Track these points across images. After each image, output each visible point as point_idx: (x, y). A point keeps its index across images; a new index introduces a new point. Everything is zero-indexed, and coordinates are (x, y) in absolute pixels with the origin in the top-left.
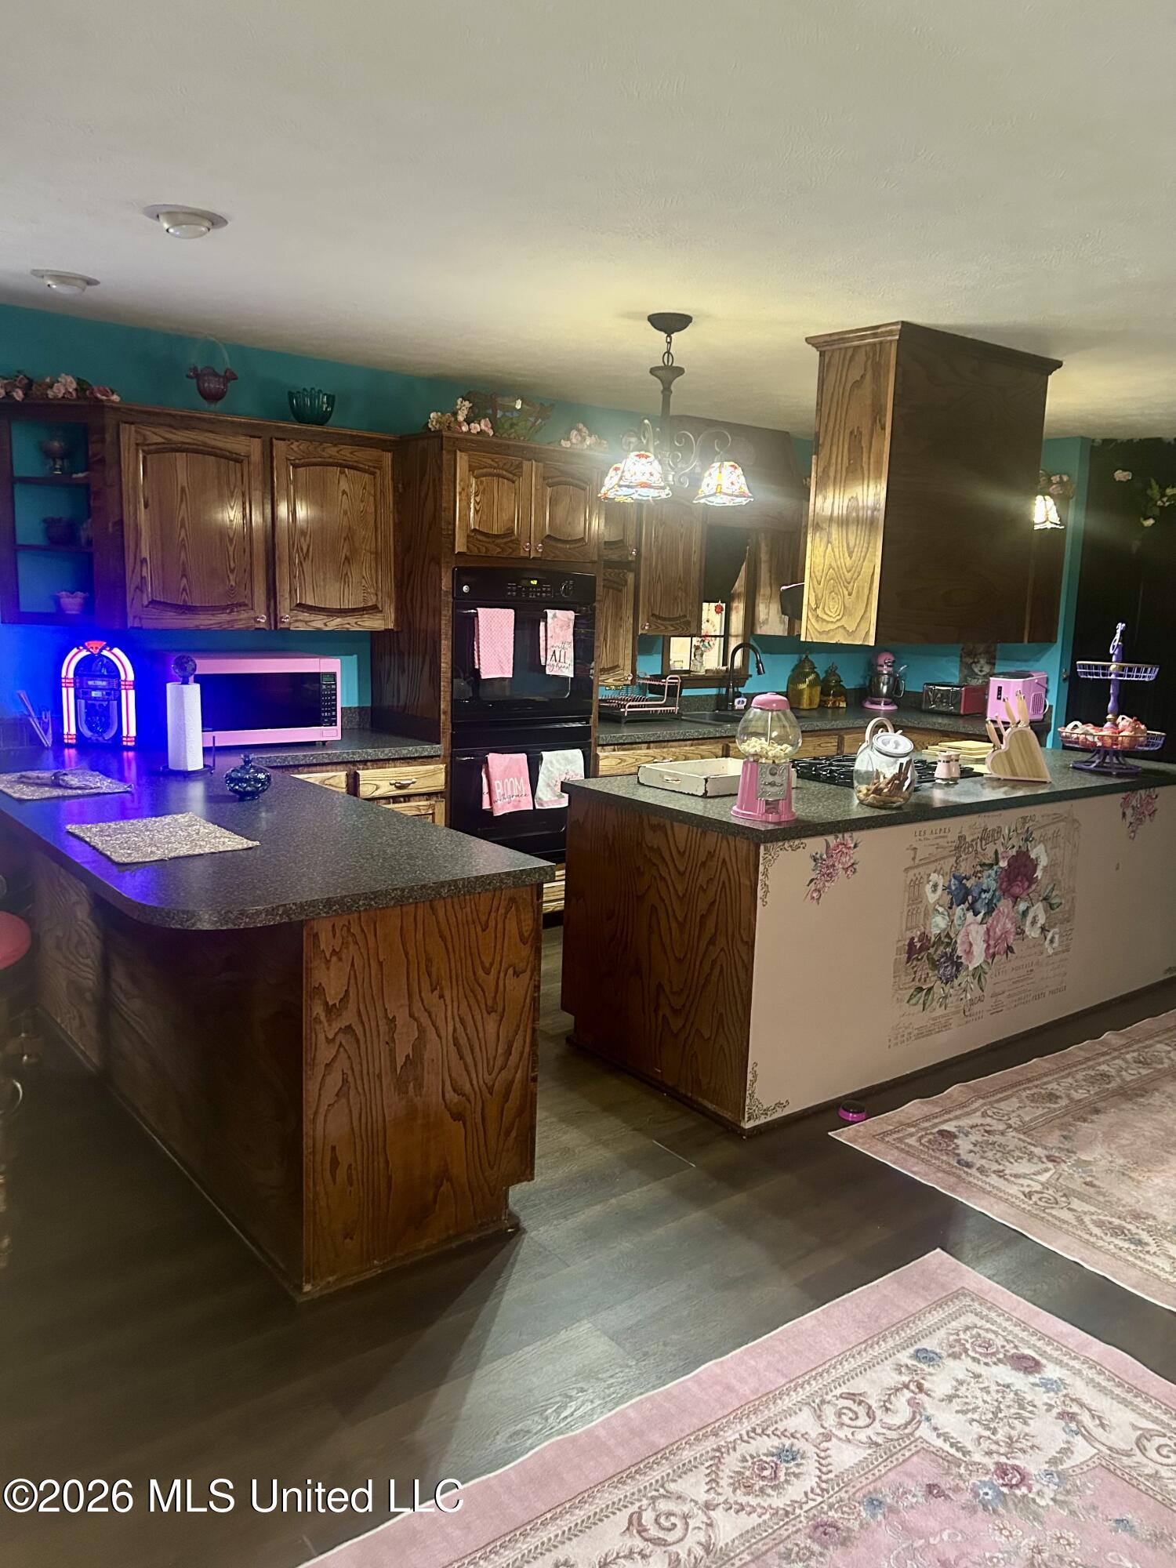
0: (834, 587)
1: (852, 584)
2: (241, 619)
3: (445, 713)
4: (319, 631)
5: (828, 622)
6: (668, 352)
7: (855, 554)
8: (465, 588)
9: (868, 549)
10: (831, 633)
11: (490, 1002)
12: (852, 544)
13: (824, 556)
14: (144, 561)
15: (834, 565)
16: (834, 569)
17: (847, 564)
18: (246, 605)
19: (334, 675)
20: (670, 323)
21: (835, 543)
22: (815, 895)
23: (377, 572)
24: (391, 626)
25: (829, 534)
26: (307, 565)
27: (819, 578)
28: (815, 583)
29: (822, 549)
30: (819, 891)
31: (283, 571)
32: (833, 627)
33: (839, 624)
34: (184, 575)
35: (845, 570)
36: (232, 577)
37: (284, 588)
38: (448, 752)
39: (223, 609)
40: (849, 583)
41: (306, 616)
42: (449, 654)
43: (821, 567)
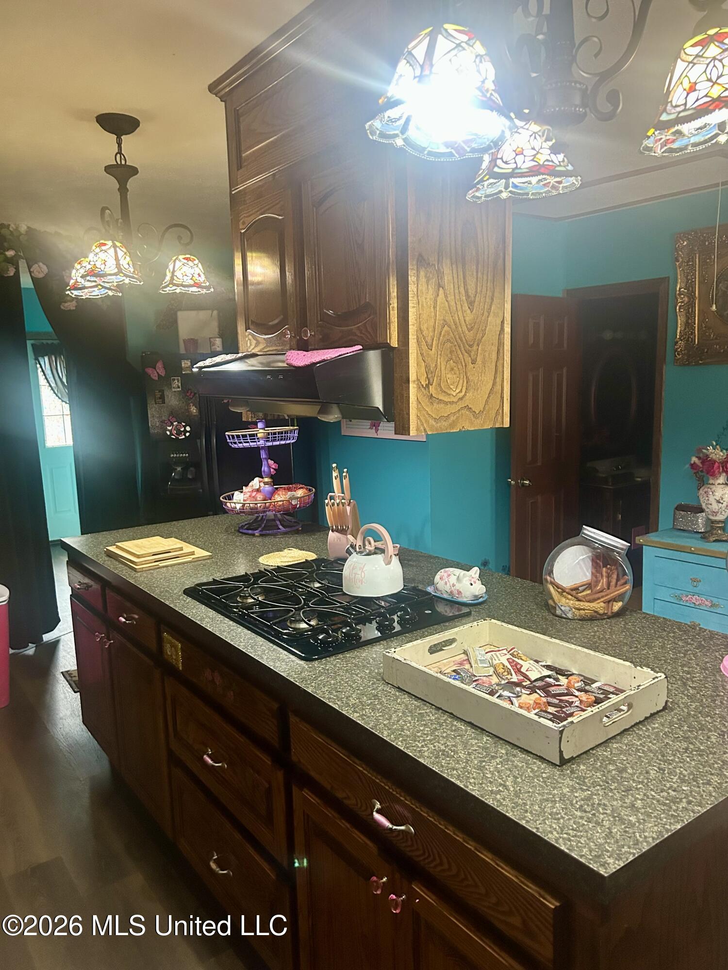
0: (451, 352)
1: (475, 348)
5: (446, 403)
7: (476, 303)
9: (492, 299)
10: (452, 418)
12: (471, 292)
13: (435, 307)
15: (449, 318)
16: (449, 326)
17: (467, 319)
21: (449, 287)
25: (440, 274)
27: (429, 339)
28: (425, 348)
29: (430, 295)
32: (454, 408)
33: (461, 404)
35: (465, 328)
40: (471, 346)
43: (431, 323)
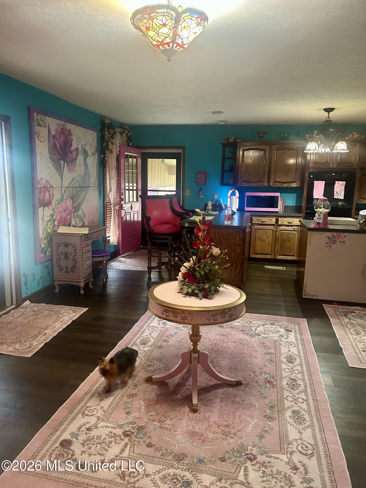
2: (261, 184)
3: (304, 206)
4: (280, 187)
6: (329, 117)
8: (312, 176)
11: (233, 250)
14: (242, 173)
18: (262, 181)
19: (278, 196)
20: (329, 110)
22: (328, 247)
23: (296, 174)
24: (298, 186)
26: (278, 173)
30: (330, 246)
31: (272, 173)
34: (250, 175)
36: (260, 175)
37: (272, 177)
38: (304, 216)
39: (258, 182)
41: (277, 184)
42: (306, 192)
